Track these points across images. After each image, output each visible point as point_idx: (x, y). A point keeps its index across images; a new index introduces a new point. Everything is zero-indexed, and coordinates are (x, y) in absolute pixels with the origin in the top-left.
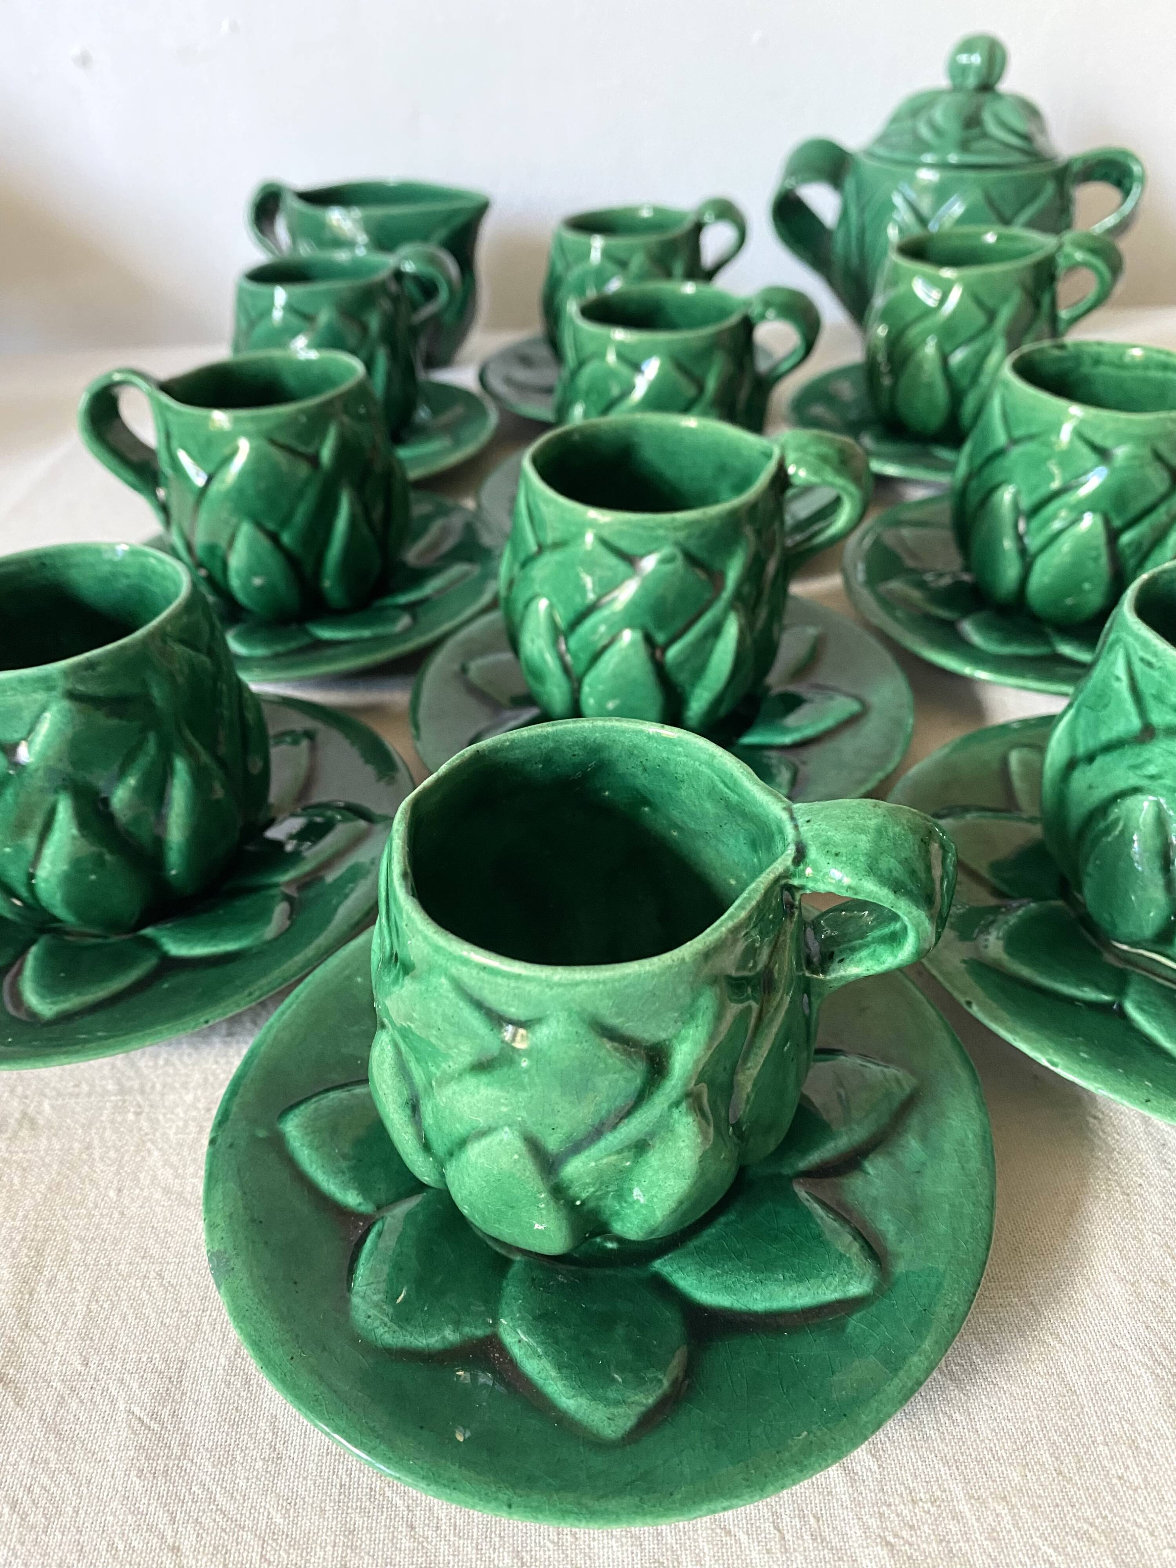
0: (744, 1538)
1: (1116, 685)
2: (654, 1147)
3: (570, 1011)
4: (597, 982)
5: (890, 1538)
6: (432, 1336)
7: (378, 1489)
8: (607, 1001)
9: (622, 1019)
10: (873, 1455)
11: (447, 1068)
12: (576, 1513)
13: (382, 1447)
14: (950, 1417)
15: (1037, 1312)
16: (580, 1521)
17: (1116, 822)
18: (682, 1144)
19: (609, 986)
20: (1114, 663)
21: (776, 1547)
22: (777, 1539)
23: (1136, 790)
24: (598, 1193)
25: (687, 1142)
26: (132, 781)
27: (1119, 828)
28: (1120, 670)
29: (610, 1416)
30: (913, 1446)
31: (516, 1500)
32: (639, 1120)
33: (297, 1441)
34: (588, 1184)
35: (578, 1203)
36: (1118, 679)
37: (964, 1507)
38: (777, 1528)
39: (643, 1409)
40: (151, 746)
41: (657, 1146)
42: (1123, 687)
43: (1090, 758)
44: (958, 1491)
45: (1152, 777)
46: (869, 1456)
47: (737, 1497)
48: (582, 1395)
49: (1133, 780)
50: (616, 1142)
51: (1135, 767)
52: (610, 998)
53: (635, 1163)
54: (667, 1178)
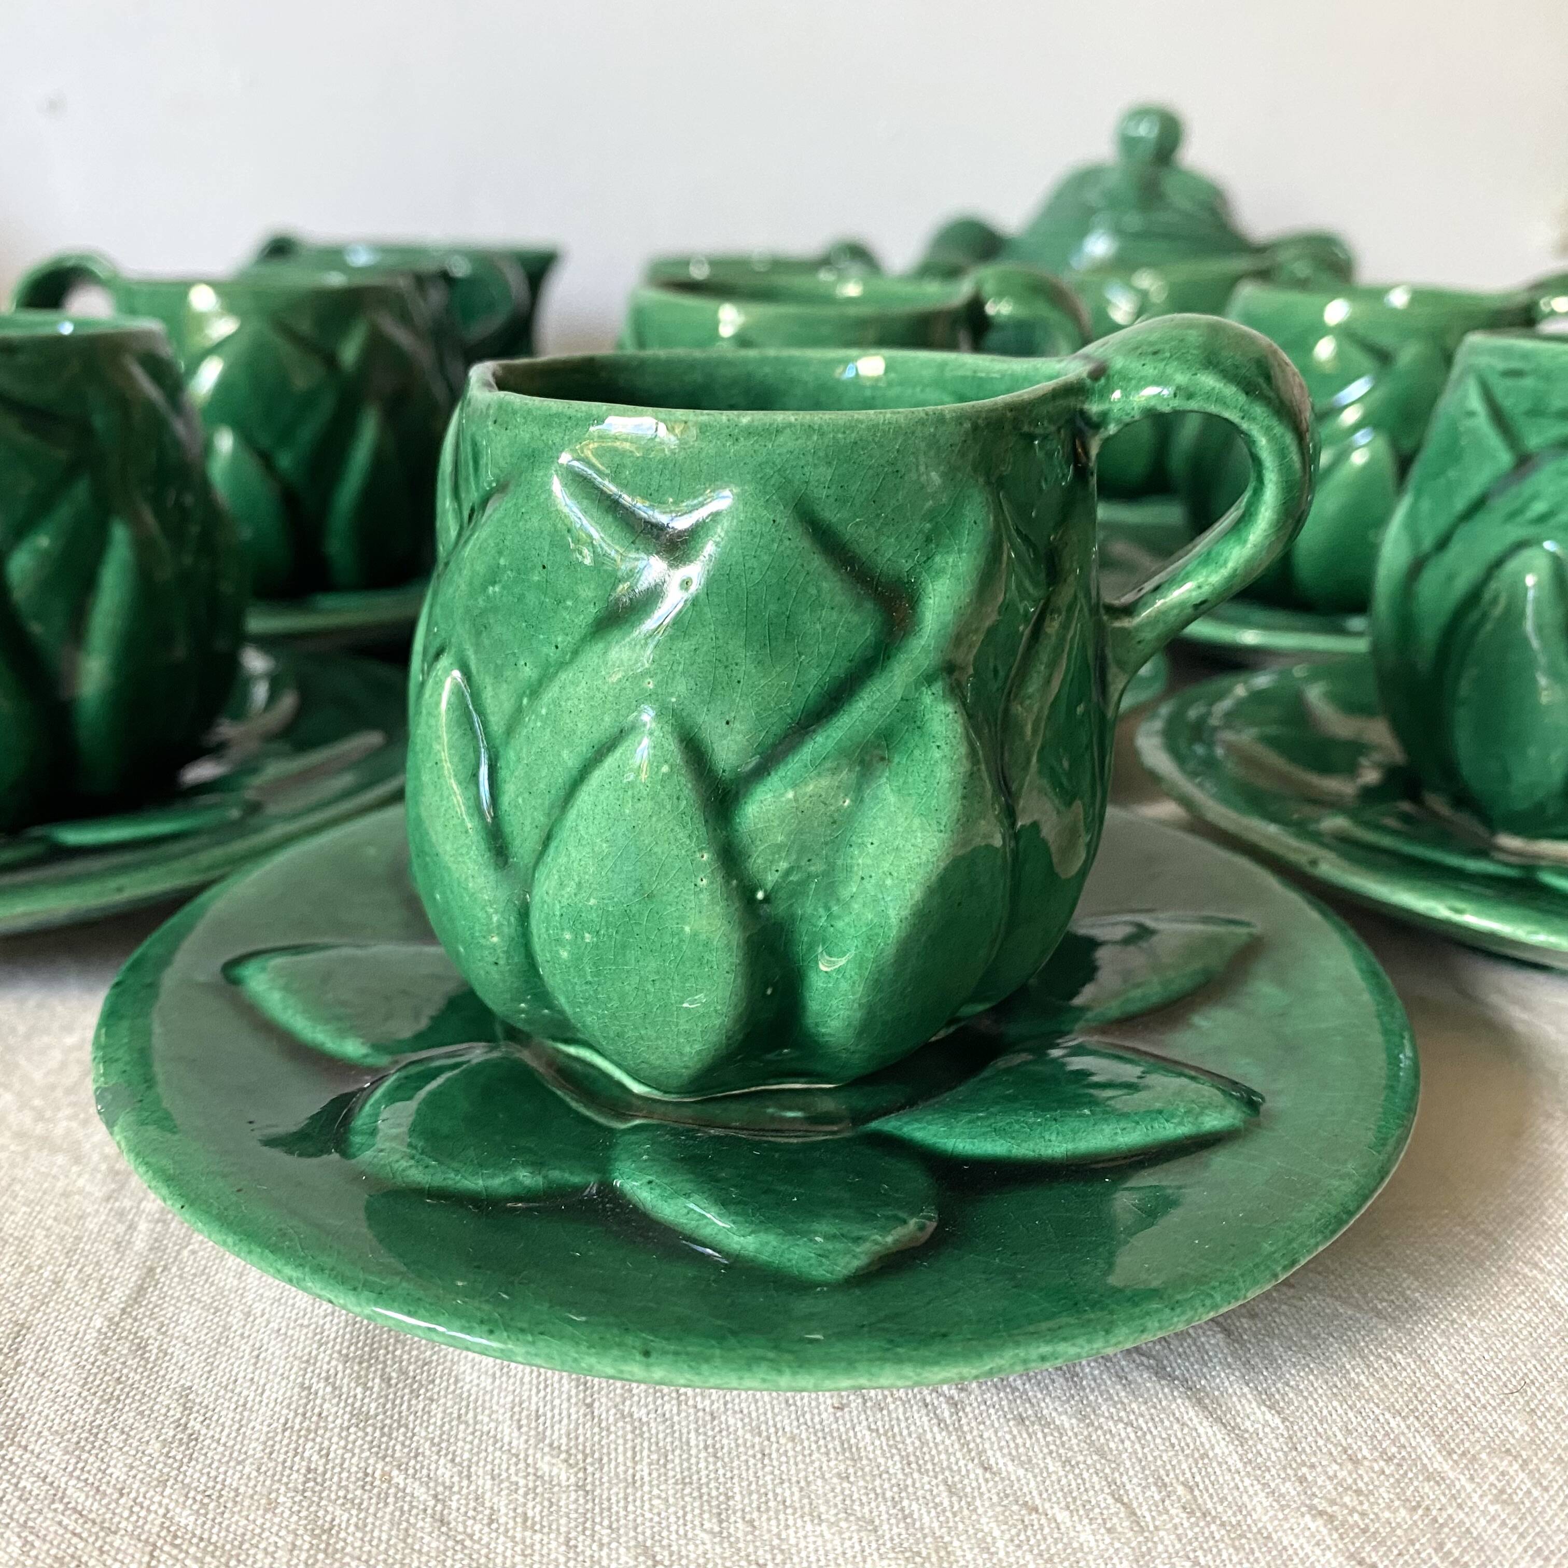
0: (1062, 1516)
1: (1470, 423)
2: (889, 761)
3: (765, 479)
4: (810, 429)
5: (1323, 1505)
6: (493, 1176)
7: (378, 1474)
8: (822, 469)
9: (844, 514)
10: (1270, 1408)
11: (552, 651)
12: (771, 1360)
13: (404, 1284)
14: (1388, 1360)
15: (1494, 1241)
16: (780, 1372)
17: (1495, 601)
18: (937, 754)
19: (828, 439)
20: (1465, 397)
21: (1124, 1525)
22: (1122, 1515)
23: (1520, 545)
24: (794, 878)
25: (946, 749)
26: (43, 541)
27: (1503, 601)
28: (1475, 402)
29: (820, 1252)
30: (1335, 1395)
31: (657, 1344)
32: (868, 702)
33: (228, 1418)
34: (780, 847)
35: (760, 895)
36: (1471, 414)
37: (1441, 1464)
38: (1119, 1500)
39: (877, 1248)
40: (81, 490)
41: (896, 760)
42: (1482, 421)
43: (1443, 543)
44: (1426, 1445)
45: (1542, 519)
46: (1263, 1408)
47: (1065, 1339)
48: (767, 1230)
49: (1514, 532)
50: (831, 744)
51: (1512, 516)
52: (829, 464)
53: (859, 800)
54: (909, 830)
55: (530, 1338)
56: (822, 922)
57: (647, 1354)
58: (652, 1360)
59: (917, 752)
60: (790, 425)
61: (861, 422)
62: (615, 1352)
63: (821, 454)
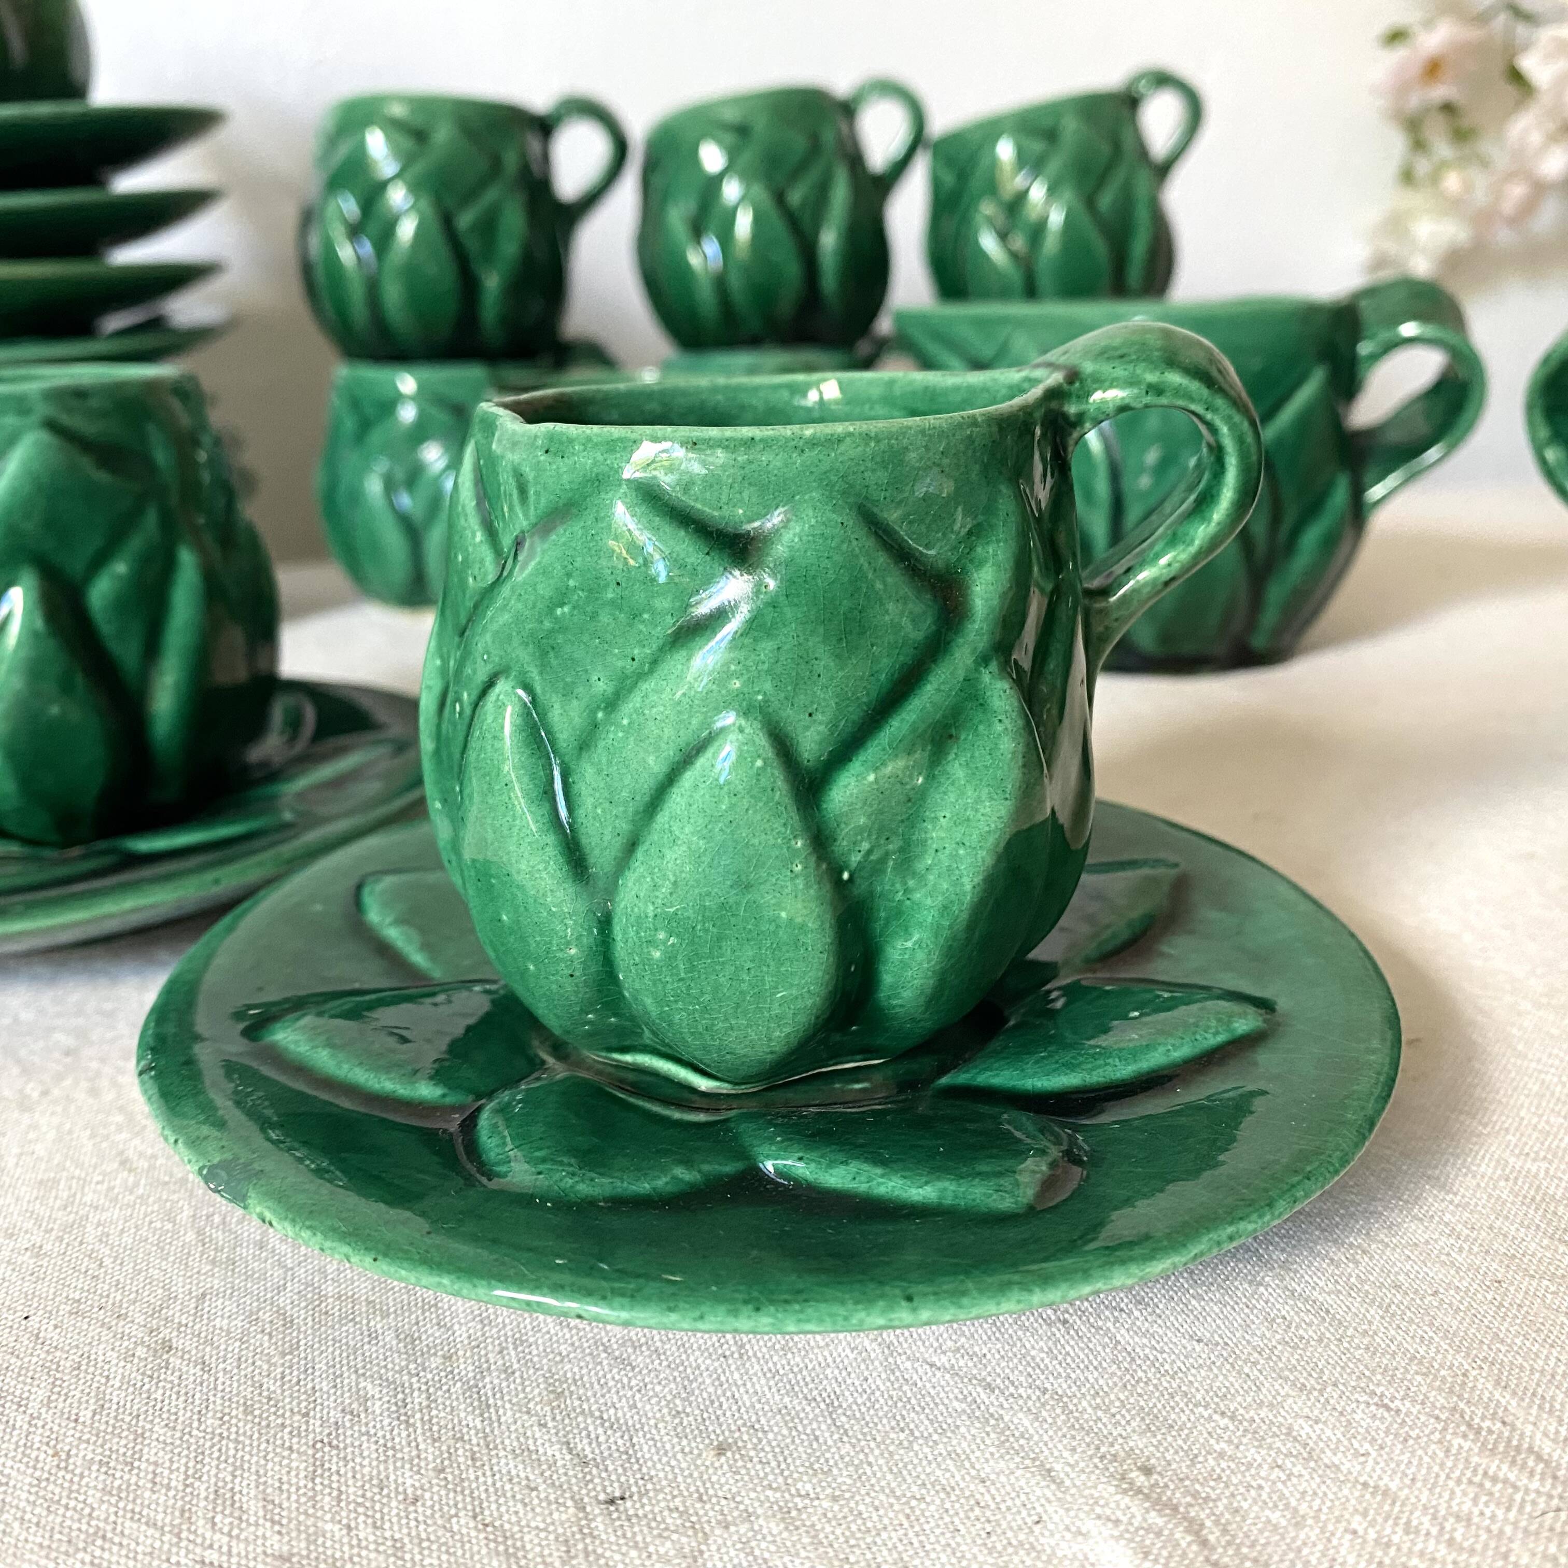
2: (958, 738)
3: (831, 485)
4: (867, 437)
8: (880, 473)
9: (900, 513)
16: (1030, 1291)
18: (999, 728)
19: (883, 446)
24: (874, 856)
25: (1007, 722)
31: (914, 1289)
32: (935, 686)
34: (861, 831)
35: (846, 876)
41: (963, 736)
50: (906, 727)
52: (886, 468)
53: (931, 777)
54: (978, 800)
55: (797, 1307)
56: (899, 896)
57: (909, 1299)
58: (915, 1303)
59: (981, 727)
60: (850, 434)
61: (910, 428)
62: (881, 1303)
63: (878, 459)
